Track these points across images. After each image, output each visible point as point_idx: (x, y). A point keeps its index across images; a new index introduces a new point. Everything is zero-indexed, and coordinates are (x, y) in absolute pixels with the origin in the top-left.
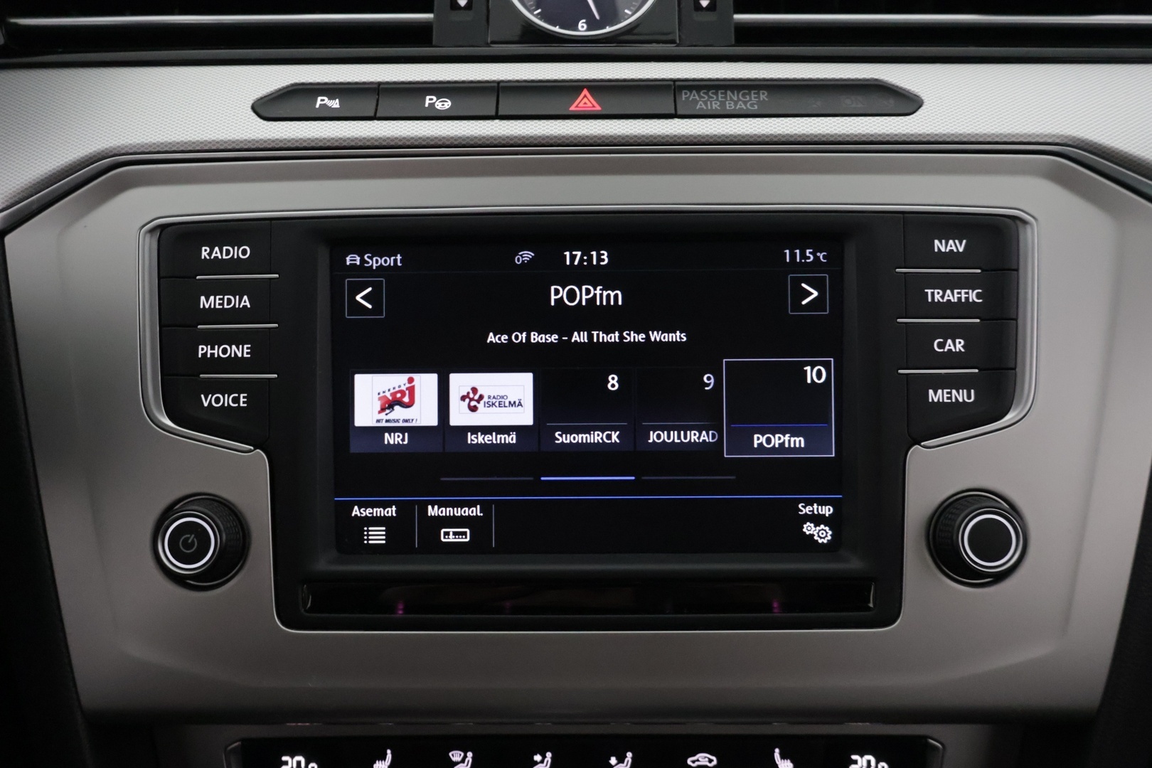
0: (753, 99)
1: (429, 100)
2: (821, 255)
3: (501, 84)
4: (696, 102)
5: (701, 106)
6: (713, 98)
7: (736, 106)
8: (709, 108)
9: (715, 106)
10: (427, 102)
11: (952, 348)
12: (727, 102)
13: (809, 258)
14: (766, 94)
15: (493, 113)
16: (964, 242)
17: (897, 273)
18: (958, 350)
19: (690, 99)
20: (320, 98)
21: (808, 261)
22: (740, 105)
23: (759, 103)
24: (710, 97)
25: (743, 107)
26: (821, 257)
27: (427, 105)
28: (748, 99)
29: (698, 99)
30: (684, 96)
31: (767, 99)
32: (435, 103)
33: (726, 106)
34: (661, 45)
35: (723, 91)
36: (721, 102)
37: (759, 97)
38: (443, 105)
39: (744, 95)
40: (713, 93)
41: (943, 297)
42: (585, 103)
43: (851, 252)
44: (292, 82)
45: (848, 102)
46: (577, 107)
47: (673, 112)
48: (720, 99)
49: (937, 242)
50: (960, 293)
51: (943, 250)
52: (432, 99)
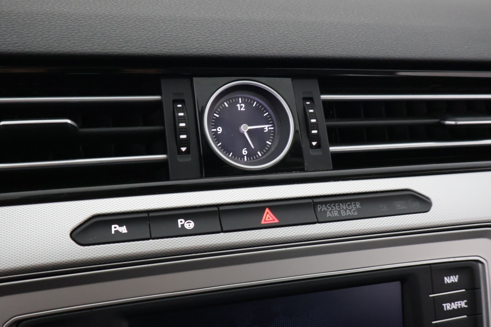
0: (353, 208)
3: (220, 209)
4: (325, 212)
5: (329, 214)
6: (333, 208)
7: (346, 214)
8: (334, 216)
9: (336, 214)
10: (179, 224)
12: (341, 211)
14: (359, 204)
15: (220, 230)
16: (457, 276)
17: (430, 297)
19: (323, 210)
20: (113, 226)
22: (348, 212)
23: (358, 210)
27: (180, 226)
28: (351, 208)
29: (326, 210)
30: (319, 209)
31: (360, 207)
32: (184, 224)
33: (341, 215)
35: (338, 203)
36: (338, 210)
37: (355, 206)
38: (189, 225)
39: (349, 205)
40: (333, 206)
41: (450, 307)
42: (269, 218)
46: (265, 220)
47: (315, 219)
49: (445, 278)
50: (457, 304)
51: (449, 282)
52: (181, 222)
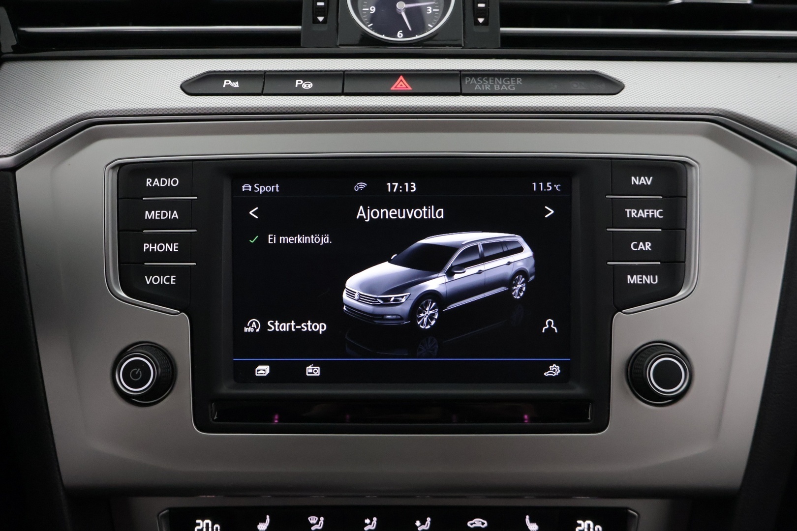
0: (512, 83)
1: (298, 83)
2: (557, 186)
3: (346, 73)
4: (474, 85)
5: (477, 88)
6: (486, 82)
7: (501, 88)
8: (483, 89)
9: (487, 88)
10: (297, 84)
11: (643, 248)
12: (495, 85)
13: (549, 188)
14: (521, 80)
15: (340, 91)
16: (651, 178)
17: (607, 198)
18: (647, 249)
19: (471, 83)
20: (225, 81)
21: (548, 190)
22: (504, 87)
23: (516, 86)
24: (484, 82)
25: (506, 88)
26: (557, 188)
27: (296, 86)
28: (509, 83)
29: (476, 83)
30: (467, 81)
31: (521, 84)
32: (302, 84)
33: (494, 88)
34: (452, 47)
35: (492, 78)
36: (491, 85)
37: (516, 82)
38: (307, 86)
39: (506, 81)
40: (485, 79)
41: (637, 214)
42: (401, 85)
43: (576, 184)
44: (208, 70)
45: (575, 85)
46: (396, 87)
47: (459, 91)
48: (490, 83)
49: (633, 178)
50: (648, 212)
51: (637, 183)
52: (300, 82)
